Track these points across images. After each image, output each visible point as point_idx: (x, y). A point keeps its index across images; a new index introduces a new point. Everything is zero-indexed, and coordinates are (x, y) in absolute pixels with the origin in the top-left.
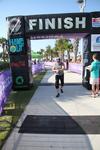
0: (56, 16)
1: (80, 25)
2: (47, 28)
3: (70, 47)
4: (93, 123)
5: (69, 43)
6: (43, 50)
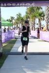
3: (41, 15)
5: (41, 11)
6: (12, 18)
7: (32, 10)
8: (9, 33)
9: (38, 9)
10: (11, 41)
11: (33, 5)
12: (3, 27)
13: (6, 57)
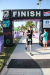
0: (27, 11)
1: (38, 15)
2: (22, 16)
3: (33, 25)
4: (44, 62)
5: (33, 23)
6: (19, 27)
7: (29, 23)
8: (18, 34)
9: (32, 22)
10: (19, 38)
11: (29, 20)
12: (15, 31)
13: (15, 46)
